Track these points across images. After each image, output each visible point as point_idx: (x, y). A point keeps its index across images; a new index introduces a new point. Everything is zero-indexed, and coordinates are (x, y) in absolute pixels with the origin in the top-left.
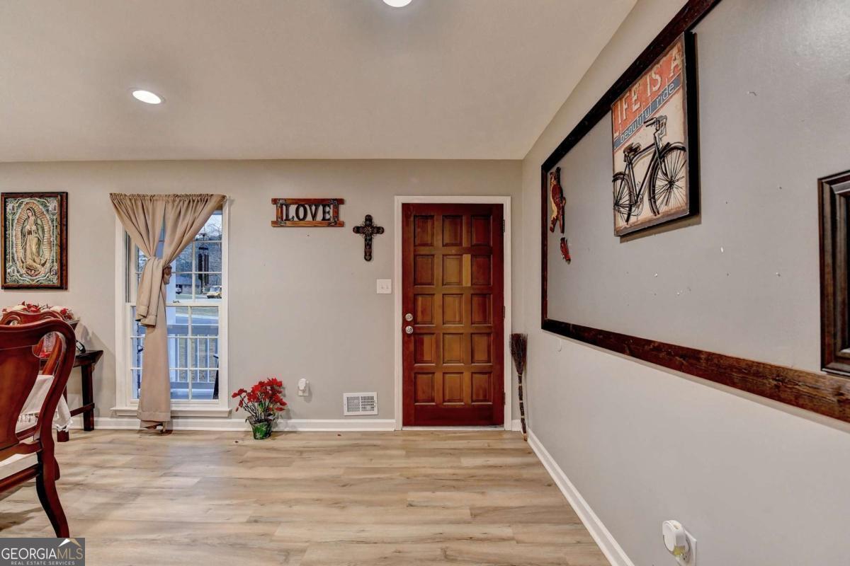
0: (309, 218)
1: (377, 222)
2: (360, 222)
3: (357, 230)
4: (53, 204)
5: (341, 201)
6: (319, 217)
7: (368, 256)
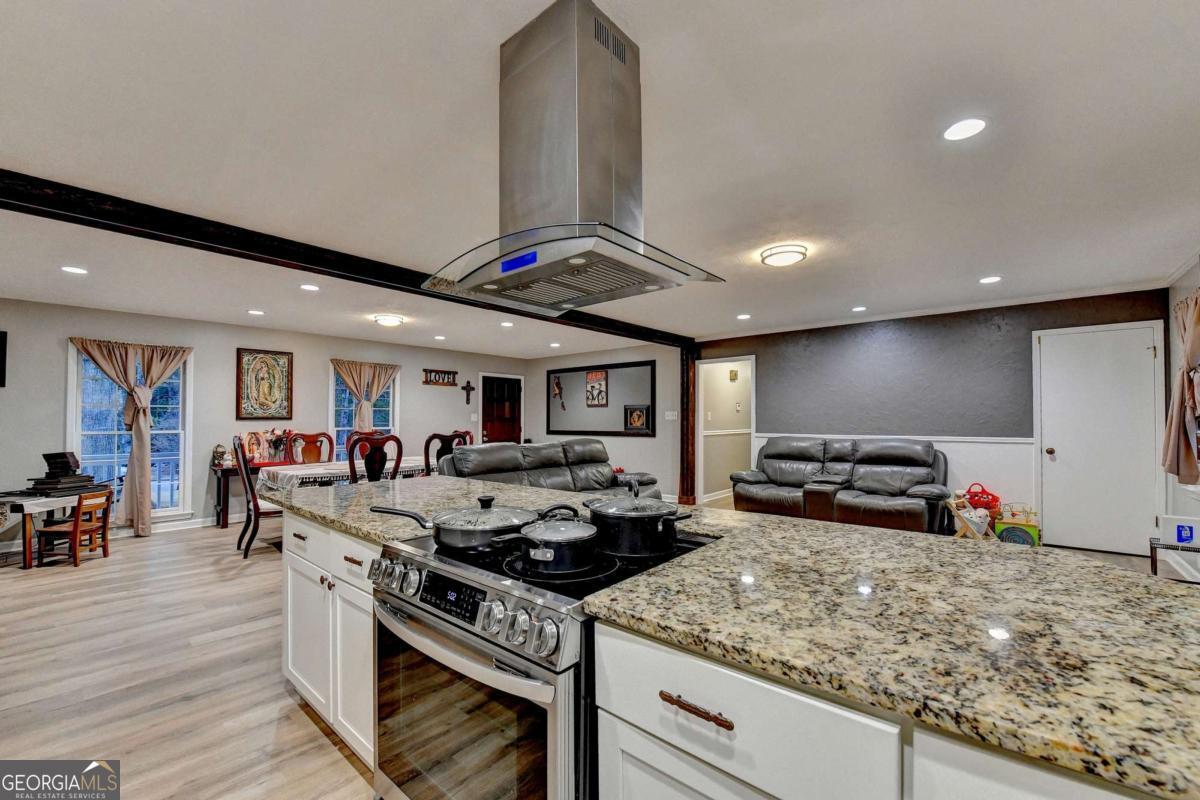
0: (441, 381)
1: (472, 385)
2: (465, 384)
3: (463, 388)
4: (283, 361)
5: (456, 373)
6: (446, 381)
7: (468, 401)
